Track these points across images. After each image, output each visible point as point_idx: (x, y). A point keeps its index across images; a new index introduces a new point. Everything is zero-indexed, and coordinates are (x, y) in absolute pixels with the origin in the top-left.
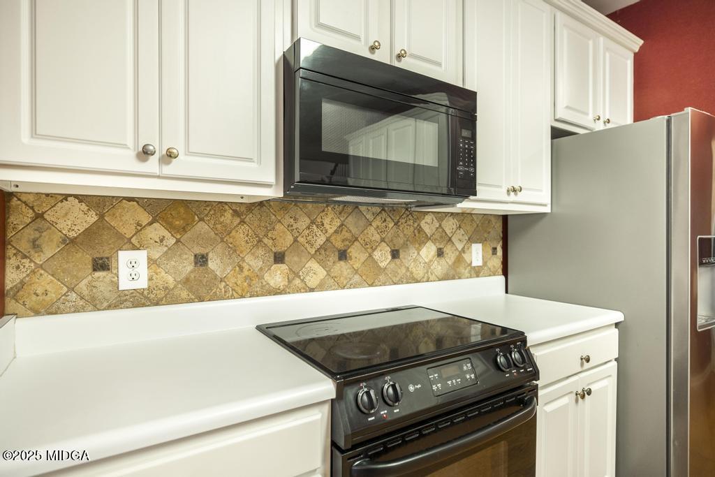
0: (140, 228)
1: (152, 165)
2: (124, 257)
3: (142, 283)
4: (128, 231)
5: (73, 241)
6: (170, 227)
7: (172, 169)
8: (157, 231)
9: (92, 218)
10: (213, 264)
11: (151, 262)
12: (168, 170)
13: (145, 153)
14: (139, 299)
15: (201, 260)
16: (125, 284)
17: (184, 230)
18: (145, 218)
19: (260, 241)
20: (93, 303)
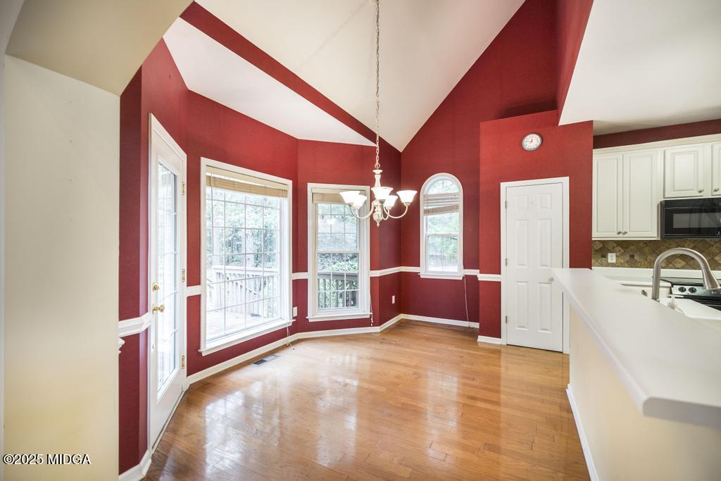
0: (614, 248)
1: (621, 235)
2: (609, 255)
3: (614, 261)
4: (610, 249)
5: (597, 251)
6: (622, 247)
7: (626, 235)
8: (619, 248)
9: (602, 245)
10: (636, 258)
11: (617, 256)
12: (624, 236)
13: (619, 233)
14: (613, 265)
15: (632, 256)
16: (610, 261)
17: (627, 248)
18: (615, 245)
19: (654, 251)
20: (602, 265)
